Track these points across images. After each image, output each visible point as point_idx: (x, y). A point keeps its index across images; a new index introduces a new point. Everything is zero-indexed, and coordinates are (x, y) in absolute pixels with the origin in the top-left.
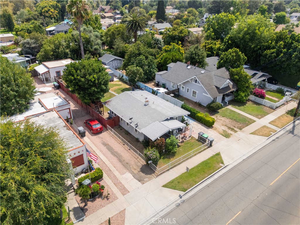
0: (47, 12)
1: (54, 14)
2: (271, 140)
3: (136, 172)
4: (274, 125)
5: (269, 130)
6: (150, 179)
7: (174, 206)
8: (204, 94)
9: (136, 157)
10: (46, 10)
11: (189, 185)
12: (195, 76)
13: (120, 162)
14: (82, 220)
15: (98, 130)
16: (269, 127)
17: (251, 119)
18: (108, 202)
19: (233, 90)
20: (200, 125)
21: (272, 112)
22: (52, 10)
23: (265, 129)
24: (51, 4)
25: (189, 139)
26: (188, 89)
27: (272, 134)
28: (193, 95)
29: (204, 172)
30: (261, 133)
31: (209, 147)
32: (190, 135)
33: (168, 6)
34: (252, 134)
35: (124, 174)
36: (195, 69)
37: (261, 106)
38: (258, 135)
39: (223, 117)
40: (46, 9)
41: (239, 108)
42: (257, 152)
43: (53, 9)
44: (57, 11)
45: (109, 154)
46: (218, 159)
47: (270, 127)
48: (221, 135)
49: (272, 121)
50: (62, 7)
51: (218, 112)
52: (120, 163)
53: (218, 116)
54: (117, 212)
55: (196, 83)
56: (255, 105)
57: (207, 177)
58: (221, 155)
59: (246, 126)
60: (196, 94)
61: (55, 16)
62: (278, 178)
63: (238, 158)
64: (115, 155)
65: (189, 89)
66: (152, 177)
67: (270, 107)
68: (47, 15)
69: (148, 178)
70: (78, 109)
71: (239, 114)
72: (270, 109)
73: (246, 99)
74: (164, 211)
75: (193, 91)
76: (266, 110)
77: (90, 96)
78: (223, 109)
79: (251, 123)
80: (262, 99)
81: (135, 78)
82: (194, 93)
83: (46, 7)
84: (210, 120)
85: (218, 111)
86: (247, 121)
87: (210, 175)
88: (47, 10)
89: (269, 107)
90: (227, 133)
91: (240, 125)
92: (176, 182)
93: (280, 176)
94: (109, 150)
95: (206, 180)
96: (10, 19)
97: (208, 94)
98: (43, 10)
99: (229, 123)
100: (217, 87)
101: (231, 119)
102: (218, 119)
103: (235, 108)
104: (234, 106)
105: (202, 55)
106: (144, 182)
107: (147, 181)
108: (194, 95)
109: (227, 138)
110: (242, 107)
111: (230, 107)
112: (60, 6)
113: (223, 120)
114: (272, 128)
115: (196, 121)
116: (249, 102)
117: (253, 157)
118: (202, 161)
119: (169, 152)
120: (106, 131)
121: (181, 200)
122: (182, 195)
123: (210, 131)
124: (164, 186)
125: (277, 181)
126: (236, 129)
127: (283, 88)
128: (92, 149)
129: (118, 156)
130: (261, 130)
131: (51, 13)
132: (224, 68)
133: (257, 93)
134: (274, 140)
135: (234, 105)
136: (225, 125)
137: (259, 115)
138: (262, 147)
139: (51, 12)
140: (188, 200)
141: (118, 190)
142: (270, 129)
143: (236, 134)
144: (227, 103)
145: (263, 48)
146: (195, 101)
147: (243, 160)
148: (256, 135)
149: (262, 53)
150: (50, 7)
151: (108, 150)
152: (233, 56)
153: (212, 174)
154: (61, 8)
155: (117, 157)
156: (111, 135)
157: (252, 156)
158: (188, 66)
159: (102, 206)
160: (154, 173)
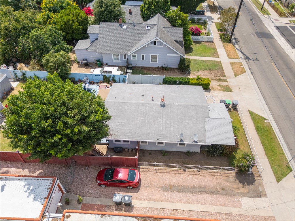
4: (233, 58)
5: (238, 65)
8: (168, 55)
9: (219, 174)
12: (156, 38)
17: (216, 62)
21: (216, 46)
23: (234, 65)
26: (143, 55)
30: (239, 71)
34: (237, 76)
35: (241, 204)
36: (134, 26)
37: (202, 44)
39: (198, 71)
41: (193, 54)
45: (189, 196)
48: (224, 91)
49: (227, 55)
53: (195, 73)
55: (155, 45)
56: (197, 44)
58: (253, 112)
59: (223, 71)
60: (156, 58)
64: (201, 192)
65: (145, 55)
66: (259, 182)
67: (208, 41)
69: (259, 186)
70: (42, 171)
71: (203, 61)
72: (210, 43)
75: (152, 56)
76: (210, 46)
79: (222, 66)
86: (217, 65)
90: (224, 86)
91: (220, 72)
94: (184, 192)
100: (177, 42)
101: (206, 70)
103: (191, 56)
104: (187, 54)
106: (264, 193)
107: (265, 190)
108: (153, 60)
109: (231, 92)
110: (194, 52)
111: (188, 57)
114: (236, 62)
123: (214, 94)
124: (278, 180)
126: (222, 78)
127: (193, 17)
128: (169, 209)
130: (235, 68)
132: (158, 14)
134: (252, 73)
137: (214, 54)
143: (229, 83)
146: (157, 66)
148: (239, 75)
155: (205, 192)
156: (154, 171)
158: (121, 26)
160: (254, 176)
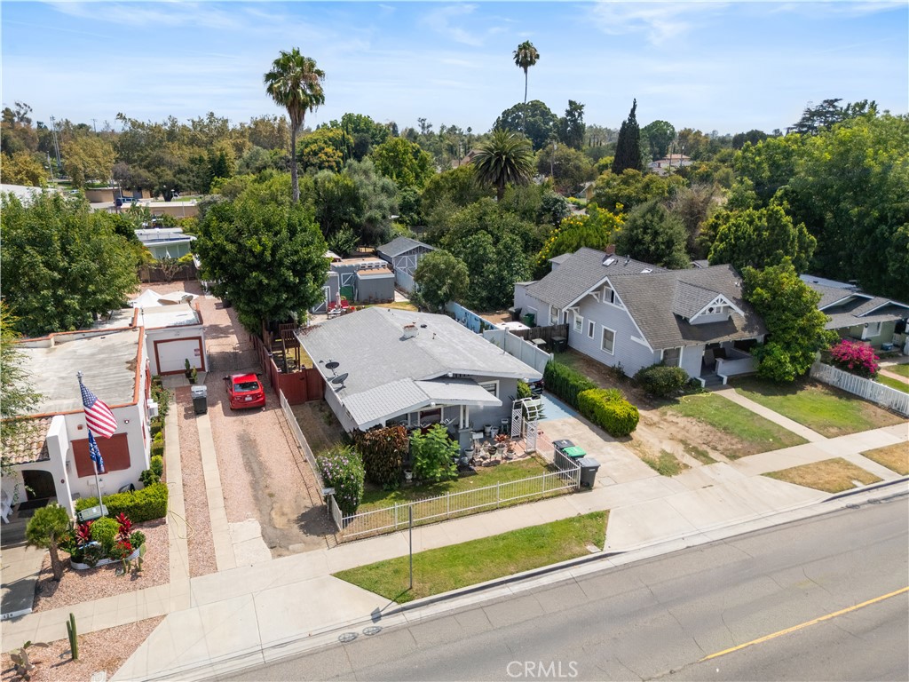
0: (315, 153)
1: (331, 159)
2: (844, 505)
3: (280, 522)
4: (881, 461)
5: (850, 473)
6: (309, 547)
7: (334, 638)
8: (629, 336)
10: (314, 149)
11: (428, 586)
12: (606, 279)
13: (253, 488)
14: (14, 619)
15: (247, 399)
16: (852, 465)
17: (791, 434)
18: (130, 585)
19: (747, 336)
20: (587, 427)
21: (893, 425)
22: (329, 150)
23: (836, 467)
24: (331, 134)
25: (521, 459)
26: (592, 325)
27: (856, 487)
28: (604, 346)
29: (509, 556)
30: (809, 478)
31: (577, 491)
32: (532, 450)
33: (674, 152)
34: (772, 477)
35: (239, 521)
37: (855, 403)
38: (795, 483)
39: (687, 415)
40: (314, 147)
41: (763, 398)
42: (760, 532)
43: (332, 147)
44: (341, 151)
46: (589, 529)
47: (860, 466)
48: (648, 462)
49: (877, 449)
50: (356, 145)
51: (677, 402)
52: (250, 490)
53: (669, 413)
54: (133, 619)
55: (612, 301)
56: (834, 397)
57: (512, 574)
58: (610, 519)
59: (759, 452)
60: (612, 341)
61: (334, 164)
62: (800, 626)
63: (670, 539)
65: (594, 323)
66: (319, 544)
67: (894, 408)
68: (315, 160)
69: (304, 543)
71: (753, 414)
72: (888, 414)
73: (796, 370)
74: (289, 647)
75: (605, 330)
76: (870, 416)
77: (251, 302)
78: (701, 395)
79: (787, 446)
80: (864, 380)
81: (439, 288)
82: (608, 336)
83: (315, 141)
84: (618, 411)
85: (679, 398)
86: (773, 437)
87: (528, 569)
88: (317, 148)
89: (889, 409)
90: (675, 461)
91: (740, 446)
92: (388, 571)
93: (815, 621)
94: (244, 455)
95: (502, 583)
96: (221, 167)
97: (639, 337)
98: (307, 150)
99: (701, 436)
100: (678, 317)
101: (714, 425)
102: (665, 420)
103: (747, 397)
104: (746, 392)
105: (667, 234)
106: (285, 553)
107: (295, 552)
109: (662, 474)
110: (779, 398)
111: (732, 395)
112: (352, 141)
113: (682, 425)
114: (865, 468)
115: (578, 415)
116: (816, 386)
117: (733, 544)
118: (525, 526)
119: (424, 484)
120: (274, 408)
121: (372, 624)
122: (382, 613)
123: (609, 448)
124: (339, 575)
125: (791, 636)
126: (713, 455)
129: (257, 472)
130: (815, 470)
131: (324, 157)
132: (726, 267)
133: (844, 354)
134: (853, 507)
135: (748, 390)
136: (681, 441)
137: (832, 426)
138: (789, 520)
139: (326, 154)
140: (395, 631)
141: (186, 560)
142: (855, 472)
143: (706, 469)
144: (722, 379)
145: (893, 217)
146: (610, 363)
147: (688, 547)
148: (786, 480)
149: (891, 233)
150: (325, 142)
151: (241, 456)
152: (757, 229)
153: (536, 567)
154: (353, 145)
155: (254, 476)
156: (282, 420)
157: (730, 542)
158: (606, 259)
159: (103, 593)
160: (334, 533)
